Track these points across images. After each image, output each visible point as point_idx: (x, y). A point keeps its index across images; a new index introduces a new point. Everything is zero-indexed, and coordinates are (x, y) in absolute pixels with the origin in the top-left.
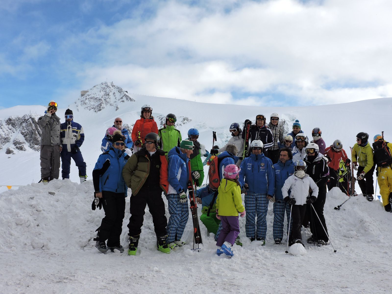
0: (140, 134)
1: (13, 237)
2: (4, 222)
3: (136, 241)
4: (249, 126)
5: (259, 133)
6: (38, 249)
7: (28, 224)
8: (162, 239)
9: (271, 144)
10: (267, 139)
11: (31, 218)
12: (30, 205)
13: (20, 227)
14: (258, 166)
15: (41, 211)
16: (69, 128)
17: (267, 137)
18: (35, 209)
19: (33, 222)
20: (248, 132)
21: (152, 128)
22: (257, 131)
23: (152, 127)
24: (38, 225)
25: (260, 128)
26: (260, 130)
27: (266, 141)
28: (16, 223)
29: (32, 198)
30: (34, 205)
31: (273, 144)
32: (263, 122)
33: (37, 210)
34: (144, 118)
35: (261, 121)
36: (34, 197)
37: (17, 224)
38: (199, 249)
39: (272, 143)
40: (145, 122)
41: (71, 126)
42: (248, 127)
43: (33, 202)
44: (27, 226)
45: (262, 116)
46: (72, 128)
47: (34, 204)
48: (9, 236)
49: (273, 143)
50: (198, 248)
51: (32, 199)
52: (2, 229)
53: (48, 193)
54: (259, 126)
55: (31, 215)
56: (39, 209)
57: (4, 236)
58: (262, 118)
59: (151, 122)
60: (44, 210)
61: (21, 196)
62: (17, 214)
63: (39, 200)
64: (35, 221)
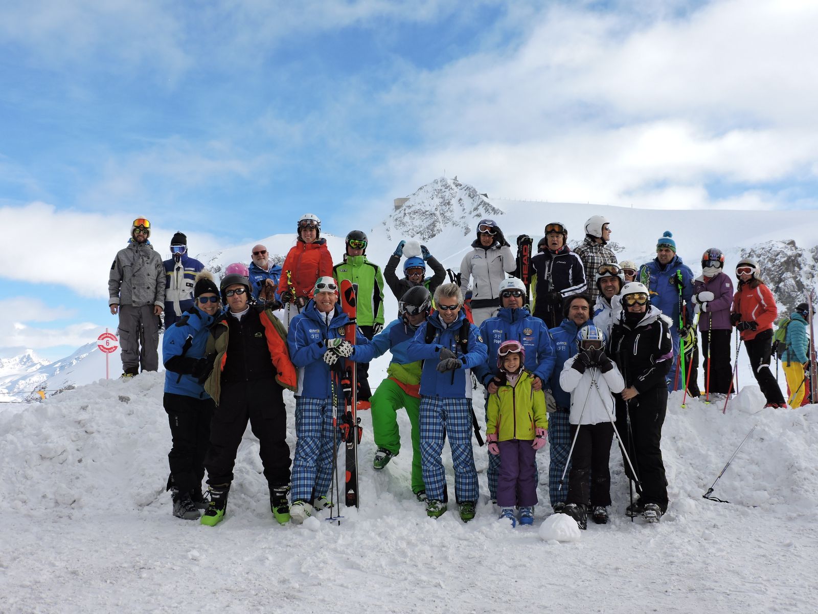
0: (289, 276)
1: (29, 482)
2: (18, 452)
3: (218, 497)
4: (525, 248)
5: (552, 263)
6: (65, 506)
7: (62, 457)
8: (278, 494)
9: (580, 288)
10: (570, 277)
11: (71, 447)
12: (76, 422)
13: (47, 463)
14: (518, 335)
15: (93, 433)
16: (178, 269)
17: (570, 271)
18: (83, 429)
19: (73, 455)
20: (526, 262)
21: (319, 264)
22: (547, 260)
23: (320, 260)
24: (80, 461)
25: (555, 253)
26: (554, 256)
27: (570, 281)
28: (41, 456)
29: (84, 408)
30: (83, 422)
31: (585, 288)
32: (561, 239)
33: (86, 432)
34: (305, 242)
35: (557, 237)
36: (87, 407)
37: (42, 458)
38: (339, 519)
39: (582, 285)
40: (304, 251)
41: (182, 266)
42: (525, 252)
43: (84, 416)
44: (62, 462)
45: (557, 226)
46: (185, 270)
47: (84, 420)
48: (22, 479)
49: (584, 285)
50: (339, 516)
51: (84, 409)
52: (13, 466)
53: (118, 398)
54: (552, 250)
55: (73, 441)
56: (90, 429)
57: (14, 479)
58: (557, 229)
59: (317, 250)
60: (99, 432)
61: (67, 404)
62: (46, 439)
63: (97, 412)
64: (78, 452)
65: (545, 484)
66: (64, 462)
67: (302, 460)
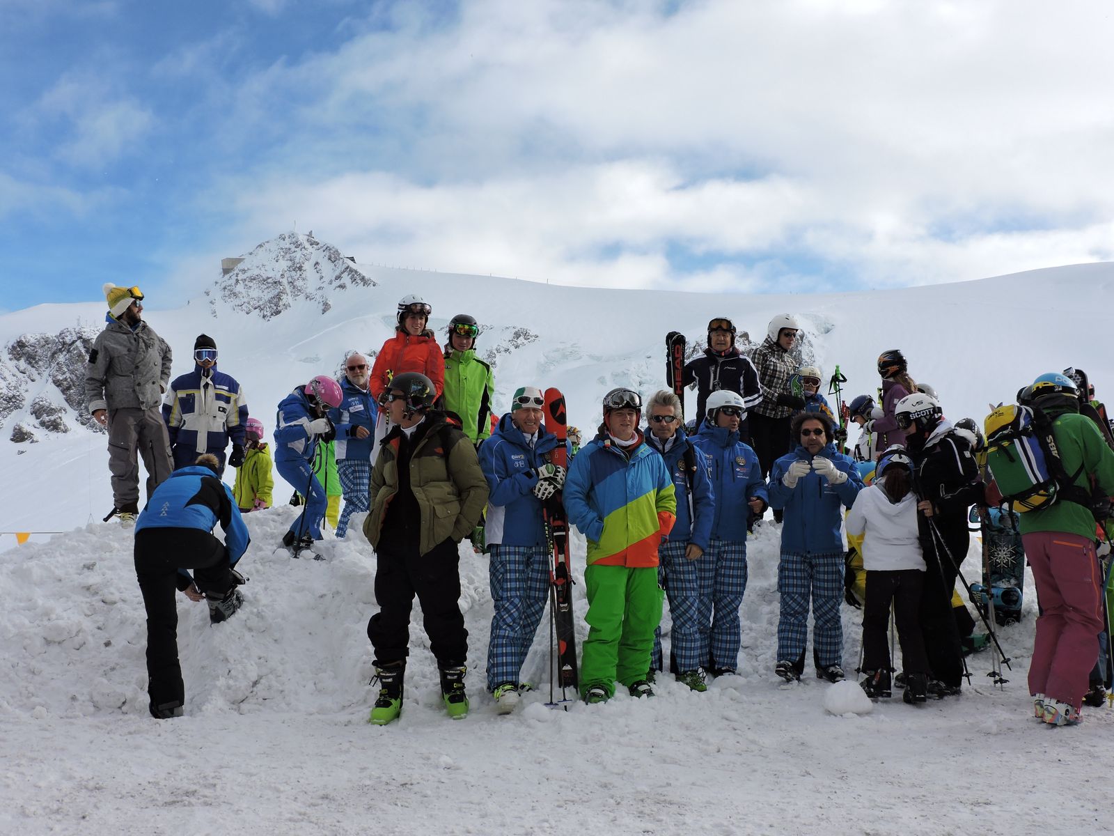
1: (38, 679)
2: (11, 635)
3: (390, 680)
5: (718, 370)
6: (110, 711)
7: (78, 640)
8: (451, 677)
9: (755, 399)
10: (742, 386)
11: (88, 625)
12: (83, 587)
13: (55, 649)
14: (730, 464)
15: (115, 603)
16: (206, 385)
17: (742, 379)
18: (97, 597)
19: (93, 635)
21: (426, 362)
22: (711, 365)
23: (428, 358)
24: (108, 644)
25: (721, 356)
27: (742, 391)
28: (45, 639)
29: (90, 567)
30: (94, 587)
31: (761, 399)
32: (729, 339)
33: (103, 601)
34: (409, 334)
35: (724, 336)
36: (94, 565)
37: (48, 642)
39: (756, 396)
40: (406, 346)
41: (211, 383)
43: (93, 579)
44: (78, 647)
45: (725, 322)
46: (215, 388)
47: (96, 585)
48: (26, 675)
49: (759, 397)
50: (565, 700)
51: (88, 568)
52: (7, 656)
54: (717, 352)
55: (87, 615)
56: (109, 598)
57: (13, 675)
58: (725, 326)
59: (424, 344)
60: (124, 601)
61: (58, 562)
62: (47, 614)
63: (110, 572)
64: (99, 631)
65: (747, 647)
66: (81, 646)
67: (508, 628)
